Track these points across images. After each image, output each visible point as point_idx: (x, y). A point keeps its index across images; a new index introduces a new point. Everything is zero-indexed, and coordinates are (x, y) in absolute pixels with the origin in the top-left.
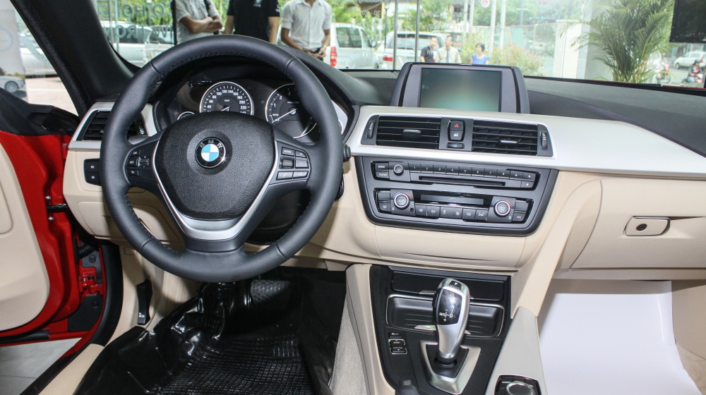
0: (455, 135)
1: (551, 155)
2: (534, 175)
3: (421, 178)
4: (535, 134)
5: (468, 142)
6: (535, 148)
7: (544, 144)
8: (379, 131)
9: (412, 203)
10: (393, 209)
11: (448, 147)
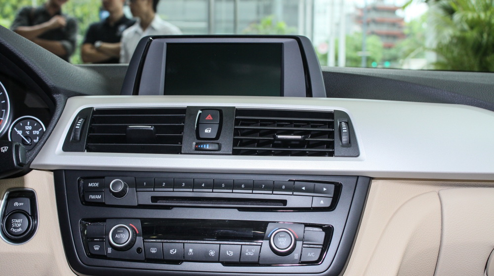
0: (206, 131)
1: (356, 154)
2: (333, 186)
3: (154, 199)
4: (331, 125)
5: (227, 141)
6: (331, 145)
7: (345, 139)
8: (91, 130)
9: (139, 241)
10: (110, 250)
11: (197, 149)
